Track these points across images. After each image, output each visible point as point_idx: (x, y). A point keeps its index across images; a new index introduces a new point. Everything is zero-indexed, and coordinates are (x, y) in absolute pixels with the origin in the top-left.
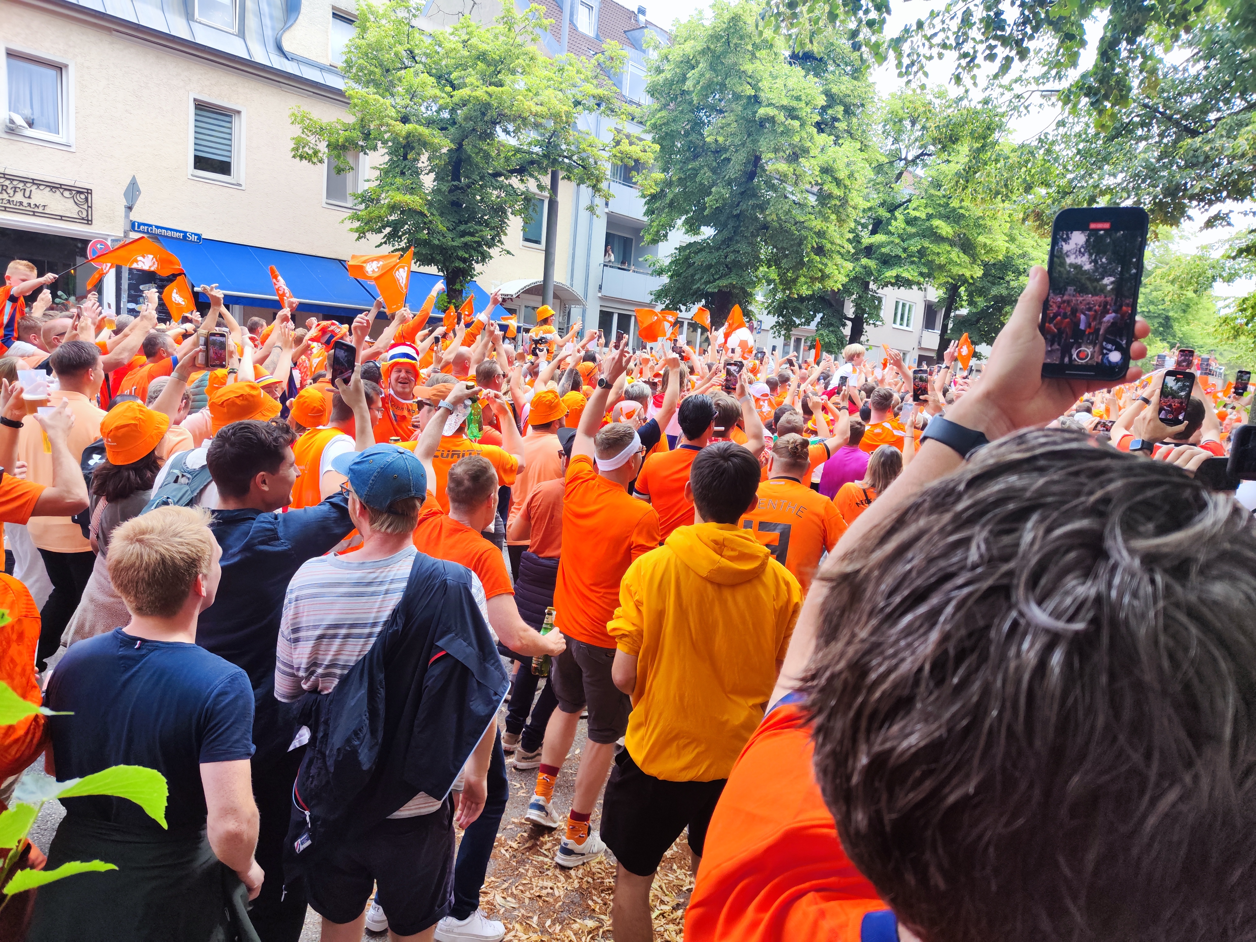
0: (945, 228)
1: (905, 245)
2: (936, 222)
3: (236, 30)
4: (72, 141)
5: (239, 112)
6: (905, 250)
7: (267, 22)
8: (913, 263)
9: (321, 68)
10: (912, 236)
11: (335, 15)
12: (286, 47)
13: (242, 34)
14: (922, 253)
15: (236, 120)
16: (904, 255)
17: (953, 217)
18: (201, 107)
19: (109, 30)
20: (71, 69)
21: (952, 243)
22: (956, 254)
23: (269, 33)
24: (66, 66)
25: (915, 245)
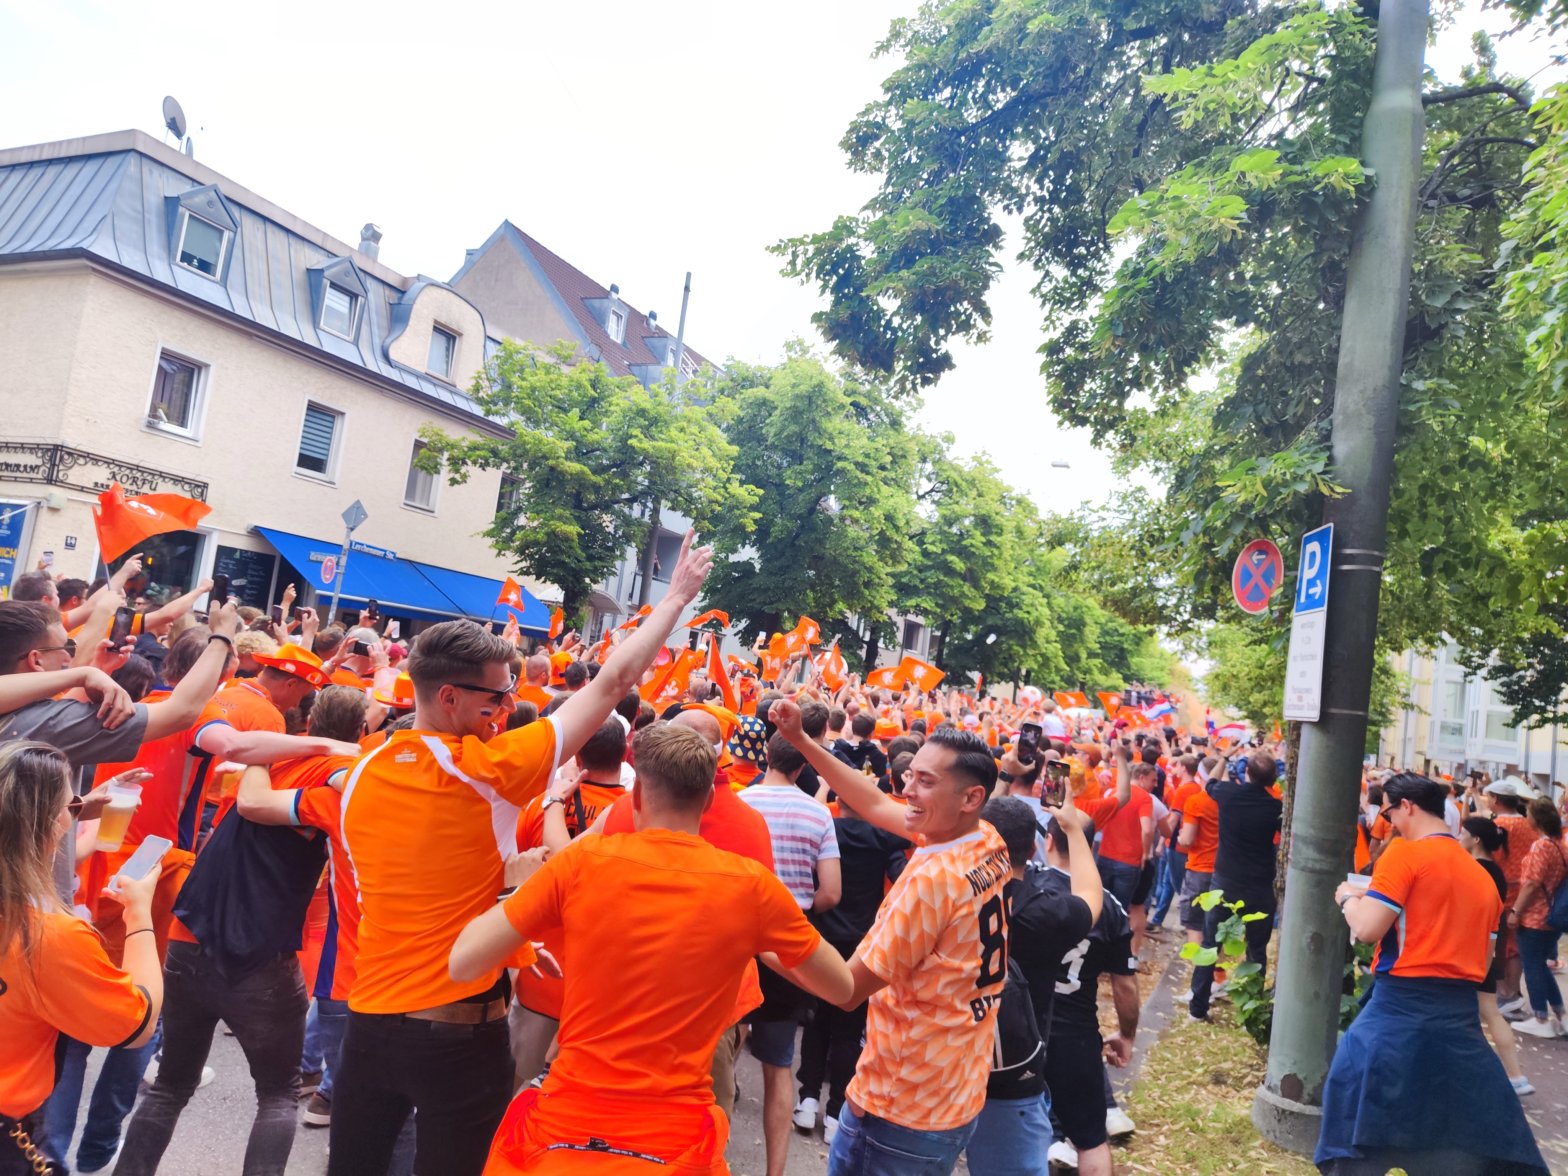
0: (959, 565)
1: (922, 576)
2: (951, 558)
3: (351, 338)
4: (200, 436)
5: (342, 414)
6: (922, 581)
7: (375, 330)
8: (929, 594)
9: (418, 376)
10: (929, 568)
11: (435, 329)
12: (393, 355)
13: (356, 342)
14: (938, 585)
15: (338, 421)
16: (921, 586)
17: (964, 553)
18: (314, 408)
19: (250, 335)
20: (212, 370)
21: (964, 579)
22: (967, 588)
23: (377, 342)
24: (207, 366)
25: (932, 577)
